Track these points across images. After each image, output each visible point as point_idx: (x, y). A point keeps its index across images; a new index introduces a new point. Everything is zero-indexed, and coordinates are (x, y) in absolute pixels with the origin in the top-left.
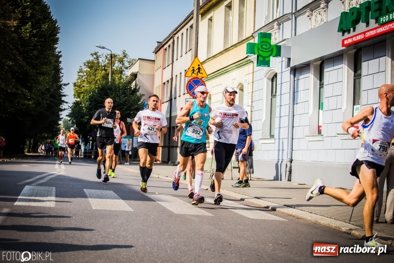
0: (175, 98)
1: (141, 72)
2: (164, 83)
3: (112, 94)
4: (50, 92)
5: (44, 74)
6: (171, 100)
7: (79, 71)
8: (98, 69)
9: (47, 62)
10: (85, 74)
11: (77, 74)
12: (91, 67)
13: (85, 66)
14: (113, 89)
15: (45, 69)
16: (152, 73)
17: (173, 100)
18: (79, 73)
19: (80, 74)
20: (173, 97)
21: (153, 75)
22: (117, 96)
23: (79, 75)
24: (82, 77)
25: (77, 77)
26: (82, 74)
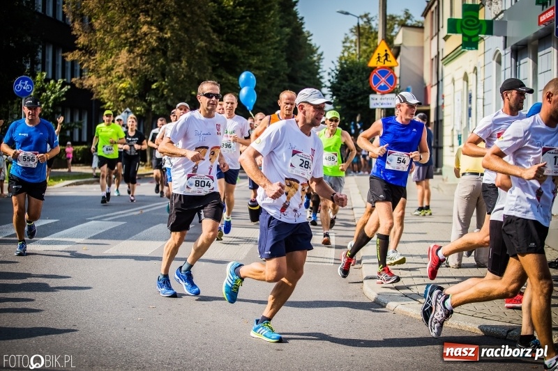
0: (442, 80)
1: (406, 44)
2: (433, 59)
3: (353, 78)
4: (280, 75)
5: (258, 54)
6: (438, 84)
7: (344, 40)
8: (371, 36)
9: (261, 39)
10: (353, 45)
11: (342, 44)
12: (360, 35)
13: (352, 33)
14: (355, 71)
15: (258, 47)
16: (421, 45)
17: (441, 82)
18: (344, 43)
19: (346, 44)
20: (440, 79)
21: (422, 48)
22: (361, 81)
23: (344, 47)
24: (349, 49)
25: (342, 49)
26: (348, 44)
